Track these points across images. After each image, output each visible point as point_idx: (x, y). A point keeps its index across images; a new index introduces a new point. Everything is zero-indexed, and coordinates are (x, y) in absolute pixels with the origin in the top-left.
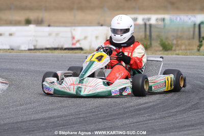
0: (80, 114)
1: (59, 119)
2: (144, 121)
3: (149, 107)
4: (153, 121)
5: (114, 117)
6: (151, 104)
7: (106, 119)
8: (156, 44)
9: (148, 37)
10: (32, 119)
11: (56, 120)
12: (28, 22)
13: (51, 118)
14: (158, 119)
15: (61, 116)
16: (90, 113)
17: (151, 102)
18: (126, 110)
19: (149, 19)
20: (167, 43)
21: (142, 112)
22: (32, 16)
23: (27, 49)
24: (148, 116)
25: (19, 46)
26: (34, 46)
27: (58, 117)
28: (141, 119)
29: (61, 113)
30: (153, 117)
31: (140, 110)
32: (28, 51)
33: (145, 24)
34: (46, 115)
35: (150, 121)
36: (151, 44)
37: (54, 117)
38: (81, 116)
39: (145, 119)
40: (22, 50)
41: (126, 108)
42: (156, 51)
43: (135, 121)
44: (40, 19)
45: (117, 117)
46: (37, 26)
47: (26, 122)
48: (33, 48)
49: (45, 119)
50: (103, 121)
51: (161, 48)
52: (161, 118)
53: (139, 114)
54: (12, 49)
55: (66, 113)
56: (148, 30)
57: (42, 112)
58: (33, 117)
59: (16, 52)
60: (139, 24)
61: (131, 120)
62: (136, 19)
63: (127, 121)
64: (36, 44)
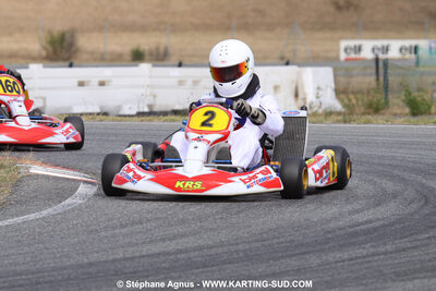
0: (237, 244)
1: (196, 253)
2: (364, 257)
3: (375, 229)
4: (382, 257)
5: (303, 250)
6: (378, 224)
7: (289, 253)
8: (397, 103)
9: (381, 85)
10: (144, 253)
11: (192, 254)
12: (138, 57)
13: (180, 251)
14: (391, 253)
15: (201, 248)
16: (257, 241)
17: (379, 220)
18: (330, 236)
19: (386, 49)
20: (419, 99)
21: (362, 238)
22: (146, 42)
23: (134, 113)
24: (372, 246)
25: (120, 107)
26: (150, 106)
27: (195, 250)
28: (358, 252)
29: (201, 242)
30: (382, 249)
31: (356, 234)
32: (136, 118)
33: (377, 60)
34: (172, 246)
35: (376, 258)
36: (387, 102)
37: (186, 251)
38: (240, 247)
39: (365, 252)
40: (125, 116)
41: (329, 232)
42: (395, 115)
43: (346, 257)
44: (162, 50)
46: (154, 66)
47: (132, 259)
48: (146, 110)
49: (169, 254)
50: (282, 257)
51: (407, 110)
52: (398, 251)
53: (354, 244)
54: (106, 114)
55: (210, 243)
56: (381, 71)
57: (163, 240)
58: (145, 250)
59: (113, 120)
60: (364, 60)
61: (338, 255)
62: (358, 49)
63: (331, 257)
64: (151, 102)
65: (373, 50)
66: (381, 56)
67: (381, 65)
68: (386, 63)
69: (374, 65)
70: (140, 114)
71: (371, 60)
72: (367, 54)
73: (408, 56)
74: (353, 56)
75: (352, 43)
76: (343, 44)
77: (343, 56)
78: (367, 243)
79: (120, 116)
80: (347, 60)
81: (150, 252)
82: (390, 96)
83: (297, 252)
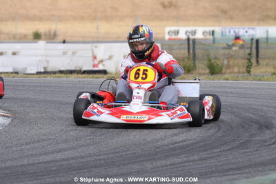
0: (100, 155)
1: (74, 161)
2: (179, 163)
3: (187, 146)
4: (191, 163)
5: (142, 159)
6: (189, 143)
7: (133, 161)
8: (202, 66)
9: (191, 56)
10: (41, 161)
11: (71, 162)
12: (37, 36)
13: (64, 160)
14: (197, 161)
15: (77, 158)
16: (113, 153)
17: (189, 140)
18: (158, 150)
19: (194, 33)
20: (215, 64)
21: (178, 152)
22: (42, 28)
23: (35, 72)
24: (185, 157)
25: (26, 68)
26: (45, 68)
27: (73, 158)
28: (176, 160)
29: (77, 154)
30: (191, 158)
31: (175, 149)
32: (36, 76)
34: (59, 156)
35: (187, 164)
36: (195, 66)
37: (67, 159)
38: (102, 157)
39: (180, 160)
40: (29, 74)
41: (158, 148)
42: (200, 74)
43: (169, 163)
44: (52, 32)
45: (146, 158)
46: (47, 43)
47: (34, 164)
48: (42, 70)
49: (57, 161)
50: (128, 164)
51: (208, 71)
52: (201, 159)
53: (172, 155)
54: (17, 73)
55: (83, 154)
56: (191, 47)
57: (53, 153)
58: (42, 159)
59: (21, 77)
60: (180, 40)
61: (163, 162)
62: (177, 33)
63: (159, 163)
64: (46, 66)
65: (186, 33)
66: (191, 37)
67: (191, 42)
68: (194, 41)
69: (186, 42)
70: (39, 73)
71: (185, 40)
72: (182, 36)
73: (208, 37)
74: (173, 37)
75: (173, 29)
76: (167, 29)
77: (167, 37)
78: (182, 154)
79: (26, 74)
80: (169, 39)
81: (44, 160)
82: (197, 62)
83: (138, 160)
